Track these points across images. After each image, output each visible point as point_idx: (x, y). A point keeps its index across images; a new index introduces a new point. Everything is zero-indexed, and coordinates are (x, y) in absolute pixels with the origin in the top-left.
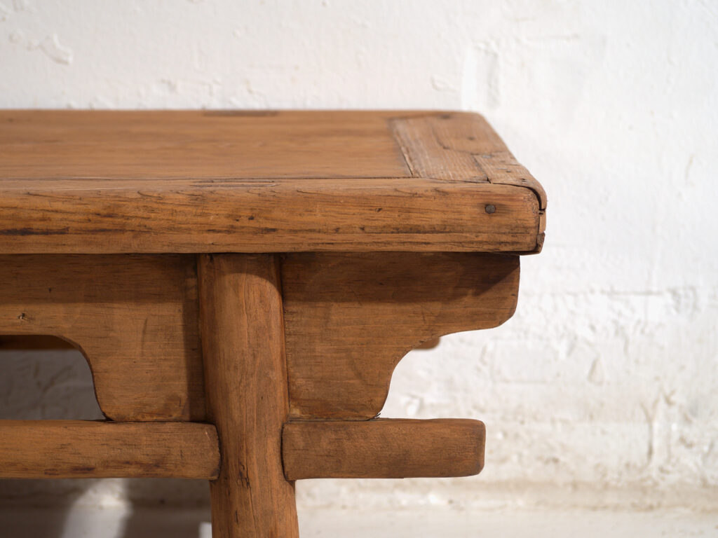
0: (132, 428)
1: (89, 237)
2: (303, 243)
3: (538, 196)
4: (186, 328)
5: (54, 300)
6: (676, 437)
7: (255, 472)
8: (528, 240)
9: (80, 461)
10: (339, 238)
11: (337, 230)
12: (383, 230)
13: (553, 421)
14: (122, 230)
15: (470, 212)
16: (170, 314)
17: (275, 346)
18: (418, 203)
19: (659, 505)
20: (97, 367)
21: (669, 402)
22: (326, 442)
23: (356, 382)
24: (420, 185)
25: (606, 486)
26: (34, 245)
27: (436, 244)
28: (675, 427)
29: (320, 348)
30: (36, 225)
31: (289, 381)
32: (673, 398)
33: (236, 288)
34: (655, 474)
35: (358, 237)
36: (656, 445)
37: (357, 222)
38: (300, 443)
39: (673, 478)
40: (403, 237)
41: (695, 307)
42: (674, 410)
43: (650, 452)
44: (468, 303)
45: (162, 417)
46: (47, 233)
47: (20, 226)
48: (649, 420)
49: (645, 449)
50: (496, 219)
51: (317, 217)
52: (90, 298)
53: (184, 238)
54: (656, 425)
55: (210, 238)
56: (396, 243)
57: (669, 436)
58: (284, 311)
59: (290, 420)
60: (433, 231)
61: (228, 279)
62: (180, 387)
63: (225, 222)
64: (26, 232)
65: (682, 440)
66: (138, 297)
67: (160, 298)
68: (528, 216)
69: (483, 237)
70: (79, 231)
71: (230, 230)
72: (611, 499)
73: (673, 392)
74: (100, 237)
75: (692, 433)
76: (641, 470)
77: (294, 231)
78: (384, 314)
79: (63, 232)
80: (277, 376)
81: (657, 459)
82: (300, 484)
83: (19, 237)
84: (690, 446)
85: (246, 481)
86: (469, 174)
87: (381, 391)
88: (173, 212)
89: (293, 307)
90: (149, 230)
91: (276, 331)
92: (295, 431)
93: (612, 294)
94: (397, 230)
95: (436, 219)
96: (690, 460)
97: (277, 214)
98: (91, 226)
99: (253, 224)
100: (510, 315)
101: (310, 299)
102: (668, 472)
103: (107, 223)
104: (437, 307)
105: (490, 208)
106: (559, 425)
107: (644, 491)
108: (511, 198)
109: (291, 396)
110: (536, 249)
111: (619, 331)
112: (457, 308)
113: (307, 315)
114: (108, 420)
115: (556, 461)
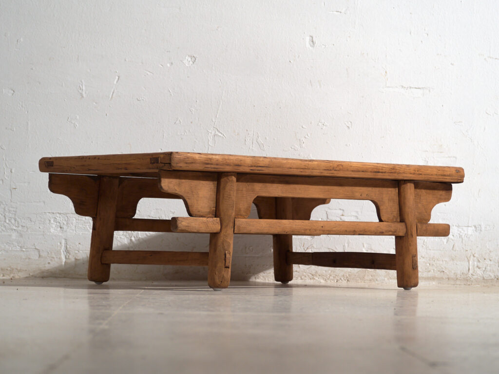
1: (389, 174)
2: (426, 178)
6: (476, 266)
11: (432, 175)
12: (439, 175)
13: (443, 261)
14: (395, 173)
19: (471, 284)
25: (457, 279)
26: (380, 176)
27: (448, 179)
28: (475, 263)
34: (470, 276)
35: (435, 177)
36: (470, 268)
37: (435, 172)
39: (475, 277)
43: (469, 269)
46: (382, 172)
47: (377, 171)
49: (467, 268)
50: (458, 174)
51: (429, 172)
53: (405, 175)
54: (470, 262)
55: (411, 175)
57: (474, 265)
63: (413, 172)
64: (379, 172)
69: (456, 178)
70: (388, 172)
71: (414, 174)
72: (458, 282)
74: (391, 174)
75: (480, 265)
76: (466, 275)
77: (425, 175)
79: (385, 172)
81: (471, 272)
83: (377, 173)
84: (479, 268)
88: (404, 169)
90: (400, 173)
94: (442, 175)
95: (448, 174)
96: (480, 272)
97: (422, 170)
98: (390, 171)
99: (417, 172)
102: (474, 275)
103: (393, 171)
105: (457, 171)
106: (444, 262)
107: (467, 280)
108: (460, 169)
111: (460, 236)
115: (443, 272)
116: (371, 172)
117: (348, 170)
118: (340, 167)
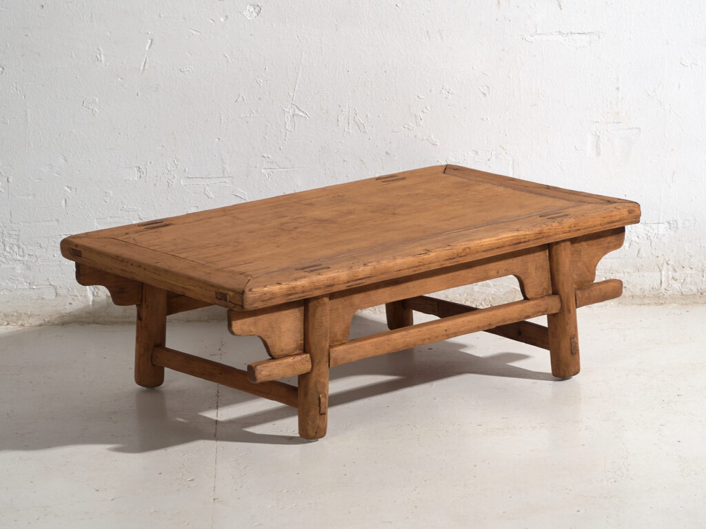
1: (535, 241)
3: (639, 205)
6: (671, 276)
10: (595, 228)
11: (595, 226)
12: (605, 224)
15: (625, 214)
18: (614, 213)
19: (665, 303)
21: (668, 264)
22: (586, 294)
23: (588, 273)
26: (523, 246)
28: (670, 273)
30: (523, 240)
31: (572, 276)
32: (669, 263)
34: (663, 291)
35: (600, 227)
36: (663, 280)
37: (599, 222)
38: (580, 296)
39: (670, 292)
40: (610, 225)
41: (677, 228)
42: (670, 267)
43: (661, 283)
45: (542, 295)
46: (524, 242)
47: (518, 241)
48: (661, 271)
49: (659, 282)
50: (632, 215)
51: (590, 223)
53: (557, 237)
54: (663, 273)
56: (607, 227)
57: (668, 277)
60: (617, 221)
63: (568, 229)
64: (520, 243)
65: (673, 278)
68: (638, 212)
69: (629, 221)
70: (533, 240)
71: (569, 232)
73: (669, 260)
74: (538, 241)
75: (677, 275)
76: (658, 290)
77: (584, 229)
79: (529, 241)
81: (664, 286)
83: (518, 245)
84: (676, 280)
87: (594, 274)
88: (555, 229)
90: (549, 236)
92: (579, 293)
94: (609, 223)
95: (618, 218)
96: (676, 285)
97: (580, 224)
98: (535, 238)
99: (575, 228)
102: (668, 290)
103: (540, 236)
105: (630, 211)
108: (634, 207)
109: (573, 281)
111: (648, 238)
112: (610, 245)
114: (528, 299)
116: (509, 245)
117: (477, 252)
118: (468, 250)
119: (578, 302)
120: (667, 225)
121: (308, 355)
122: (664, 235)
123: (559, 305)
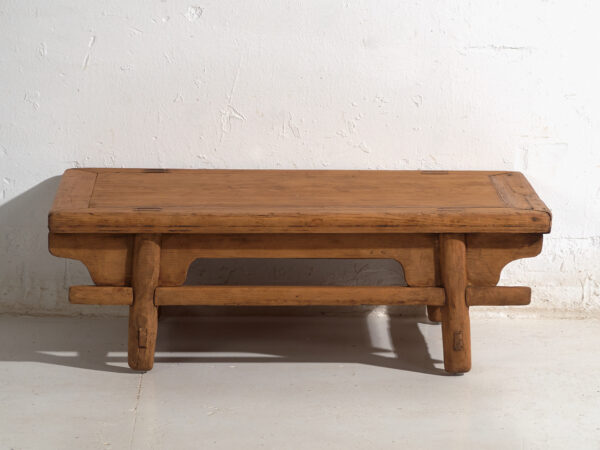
0: (417, 289)
1: (406, 228)
2: (474, 230)
3: (550, 215)
4: (435, 256)
5: (391, 247)
6: (592, 291)
7: (457, 304)
8: (546, 229)
9: (400, 300)
10: (485, 228)
11: (485, 226)
12: (500, 226)
14: (416, 225)
15: (528, 220)
16: (430, 252)
17: (464, 263)
18: (512, 217)
19: (586, 317)
20: (406, 269)
21: (590, 279)
22: (480, 294)
23: (489, 274)
24: (513, 211)
25: (566, 310)
26: (388, 230)
27: (517, 230)
28: (592, 288)
29: (478, 263)
30: (390, 224)
31: (468, 273)
33: (452, 244)
34: (584, 305)
35: (492, 228)
36: (585, 295)
37: (492, 223)
38: (472, 294)
39: (591, 307)
40: (506, 228)
42: (592, 282)
43: (583, 298)
44: (526, 249)
45: (426, 285)
46: (392, 226)
47: (384, 224)
48: (583, 286)
49: (580, 297)
50: (537, 223)
51: (479, 222)
52: (403, 247)
53: (436, 228)
54: (585, 288)
55: (445, 228)
56: (503, 230)
58: (467, 251)
59: (468, 286)
60: (516, 226)
61: (449, 241)
62: (432, 276)
63: (449, 223)
64: (386, 226)
65: (595, 293)
66: (419, 246)
67: (426, 247)
68: (547, 222)
69: (532, 228)
70: (403, 226)
71: (451, 226)
72: (568, 315)
73: (591, 275)
76: (579, 304)
77: (472, 226)
78: (499, 252)
79: (397, 226)
80: (464, 272)
81: (586, 300)
82: (470, 307)
83: (383, 228)
84: (597, 296)
85: (454, 306)
86: (526, 206)
87: (497, 277)
89: (469, 250)
90: (425, 226)
91: (464, 258)
92: (470, 291)
93: (569, 238)
94: (504, 226)
95: (517, 223)
96: (598, 301)
97: (466, 221)
98: (406, 224)
99: (458, 224)
100: (540, 252)
101: (476, 247)
102: (589, 305)
103: (411, 223)
104: (516, 250)
105: (534, 219)
106: (549, 287)
107: (580, 312)
108: (541, 216)
109: (469, 279)
110: (549, 232)
111: (572, 252)
112: (521, 251)
113: (474, 252)
114: (409, 286)
115: (548, 300)
116: (372, 226)
117: (331, 225)
118: (318, 221)
119: (468, 300)
120: (590, 241)
121: (131, 289)
122: (587, 250)
123: (443, 298)
